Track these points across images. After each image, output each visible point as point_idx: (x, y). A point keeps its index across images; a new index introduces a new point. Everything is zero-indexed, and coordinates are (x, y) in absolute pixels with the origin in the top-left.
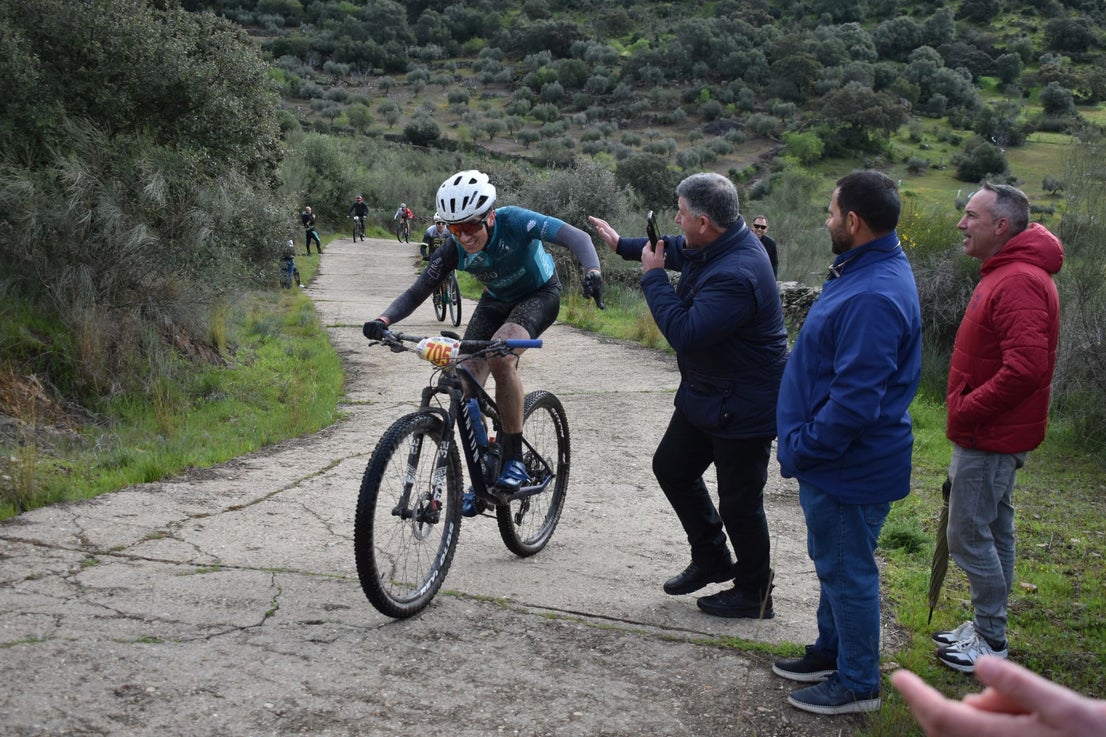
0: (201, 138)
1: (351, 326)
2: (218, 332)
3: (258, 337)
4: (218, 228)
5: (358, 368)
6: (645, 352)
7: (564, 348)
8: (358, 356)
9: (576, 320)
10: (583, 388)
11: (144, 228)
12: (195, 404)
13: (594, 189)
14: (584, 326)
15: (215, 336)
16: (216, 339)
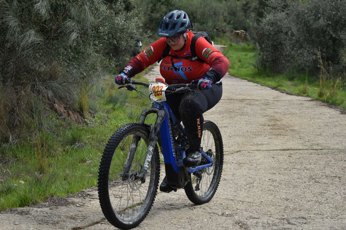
2: (83, 102)
3: (111, 106)
4: (83, 33)
7: (316, 117)
9: (325, 98)
10: (329, 145)
11: (33, 32)
12: (64, 151)
14: (330, 101)
15: (82, 104)
16: (82, 107)
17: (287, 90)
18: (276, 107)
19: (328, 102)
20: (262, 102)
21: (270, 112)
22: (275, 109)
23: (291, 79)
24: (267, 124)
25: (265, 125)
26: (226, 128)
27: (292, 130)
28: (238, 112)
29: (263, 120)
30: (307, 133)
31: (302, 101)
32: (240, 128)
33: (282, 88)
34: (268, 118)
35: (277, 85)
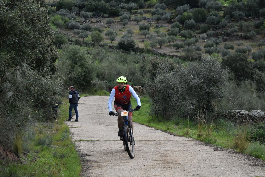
0: (12, 47)
1: (87, 141)
3: (40, 147)
4: (18, 91)
5: (89, 163)
6: (239, 156)
7: (196, 153)
8: (89, 157)
9: (202, 138)
13: (211, 71)
14: (206, 141)
15: (17, 146)
16: (17, 148)
17: (174, 132)
18: (166, 146)
19: (205, 142)
20: (155, 142)
21: (161, 150)
22: (165, 147)
23: (177, 124)
24: (159, 160)
25: (157, 160)
26: (128, 163)
27: (178, 163)
28: (137, 151)
29: (156, 156)
30: (189, 166)
31: (186, 140)
32: (139, 163)
33: (171, 131)
34: (160, 155)
35: (166, 129)
